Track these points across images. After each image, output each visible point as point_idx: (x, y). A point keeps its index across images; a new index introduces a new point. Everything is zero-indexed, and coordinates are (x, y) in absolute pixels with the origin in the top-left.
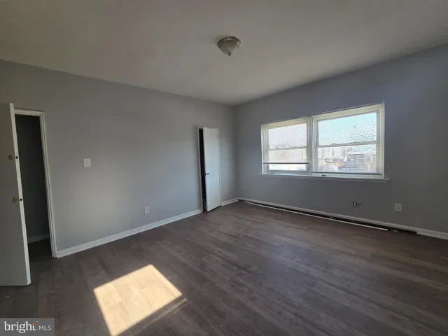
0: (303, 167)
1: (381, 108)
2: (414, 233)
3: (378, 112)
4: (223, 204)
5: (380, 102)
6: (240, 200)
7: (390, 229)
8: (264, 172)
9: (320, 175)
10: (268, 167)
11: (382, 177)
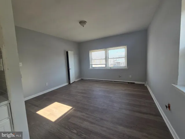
0: (104, 66)
1: (126, 47)
2: (134, 83)
3: (125, 48)
4: (76, 81)
5: (126, 45)
6: (82, 79)
7: (128, 83)
8: (91, 68)
9: (109, 68)
10: (92, 66)
11: (126, 68)
